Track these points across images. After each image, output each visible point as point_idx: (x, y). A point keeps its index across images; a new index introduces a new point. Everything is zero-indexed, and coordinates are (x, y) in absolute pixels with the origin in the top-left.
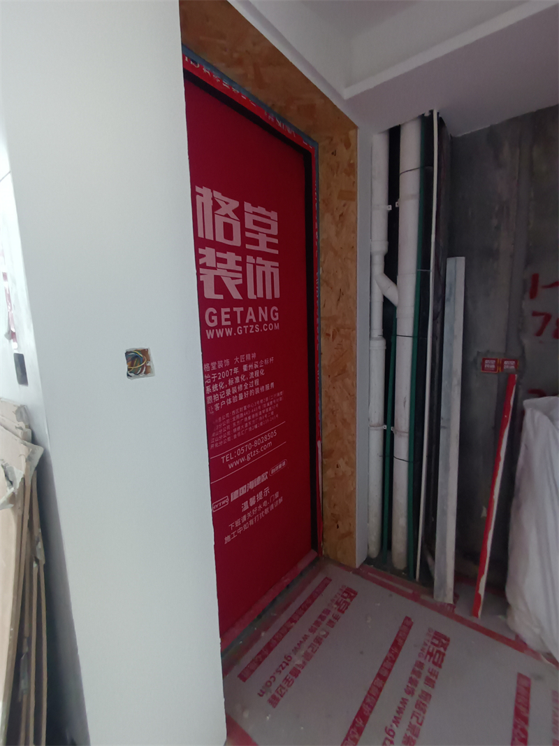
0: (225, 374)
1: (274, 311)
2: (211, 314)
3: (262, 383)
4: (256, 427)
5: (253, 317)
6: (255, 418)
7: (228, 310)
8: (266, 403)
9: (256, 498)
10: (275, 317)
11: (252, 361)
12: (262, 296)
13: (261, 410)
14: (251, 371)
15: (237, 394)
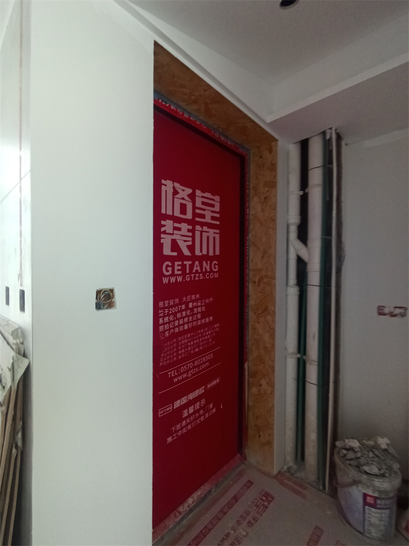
0: (175, 310)
1: (215, 264)
2: (167, 266)
3: (203, 317)
4: (197, 350)
5: (198, 268)
6: (197, 343)
7: (180, 263)
8: (206, 332)
9: (194, 407)
10: (215, 268)
11: (196, 300)
12: (206, 253)
13: (202, 337)
14: (195, 307)
15: (183, 324)
